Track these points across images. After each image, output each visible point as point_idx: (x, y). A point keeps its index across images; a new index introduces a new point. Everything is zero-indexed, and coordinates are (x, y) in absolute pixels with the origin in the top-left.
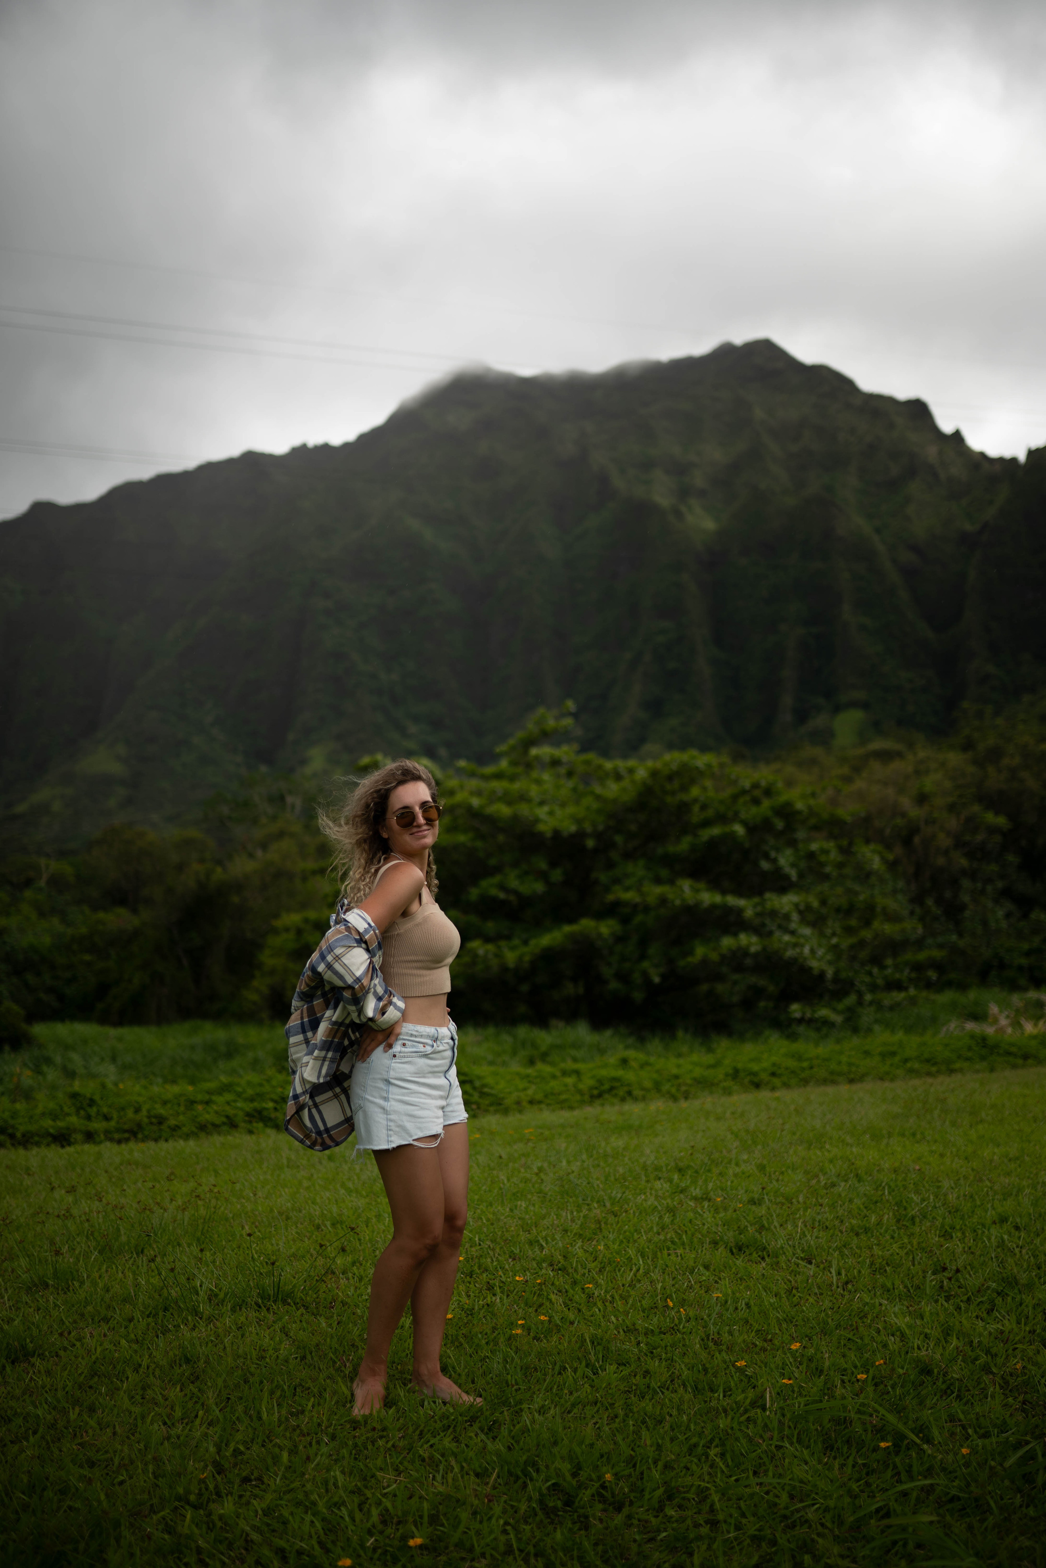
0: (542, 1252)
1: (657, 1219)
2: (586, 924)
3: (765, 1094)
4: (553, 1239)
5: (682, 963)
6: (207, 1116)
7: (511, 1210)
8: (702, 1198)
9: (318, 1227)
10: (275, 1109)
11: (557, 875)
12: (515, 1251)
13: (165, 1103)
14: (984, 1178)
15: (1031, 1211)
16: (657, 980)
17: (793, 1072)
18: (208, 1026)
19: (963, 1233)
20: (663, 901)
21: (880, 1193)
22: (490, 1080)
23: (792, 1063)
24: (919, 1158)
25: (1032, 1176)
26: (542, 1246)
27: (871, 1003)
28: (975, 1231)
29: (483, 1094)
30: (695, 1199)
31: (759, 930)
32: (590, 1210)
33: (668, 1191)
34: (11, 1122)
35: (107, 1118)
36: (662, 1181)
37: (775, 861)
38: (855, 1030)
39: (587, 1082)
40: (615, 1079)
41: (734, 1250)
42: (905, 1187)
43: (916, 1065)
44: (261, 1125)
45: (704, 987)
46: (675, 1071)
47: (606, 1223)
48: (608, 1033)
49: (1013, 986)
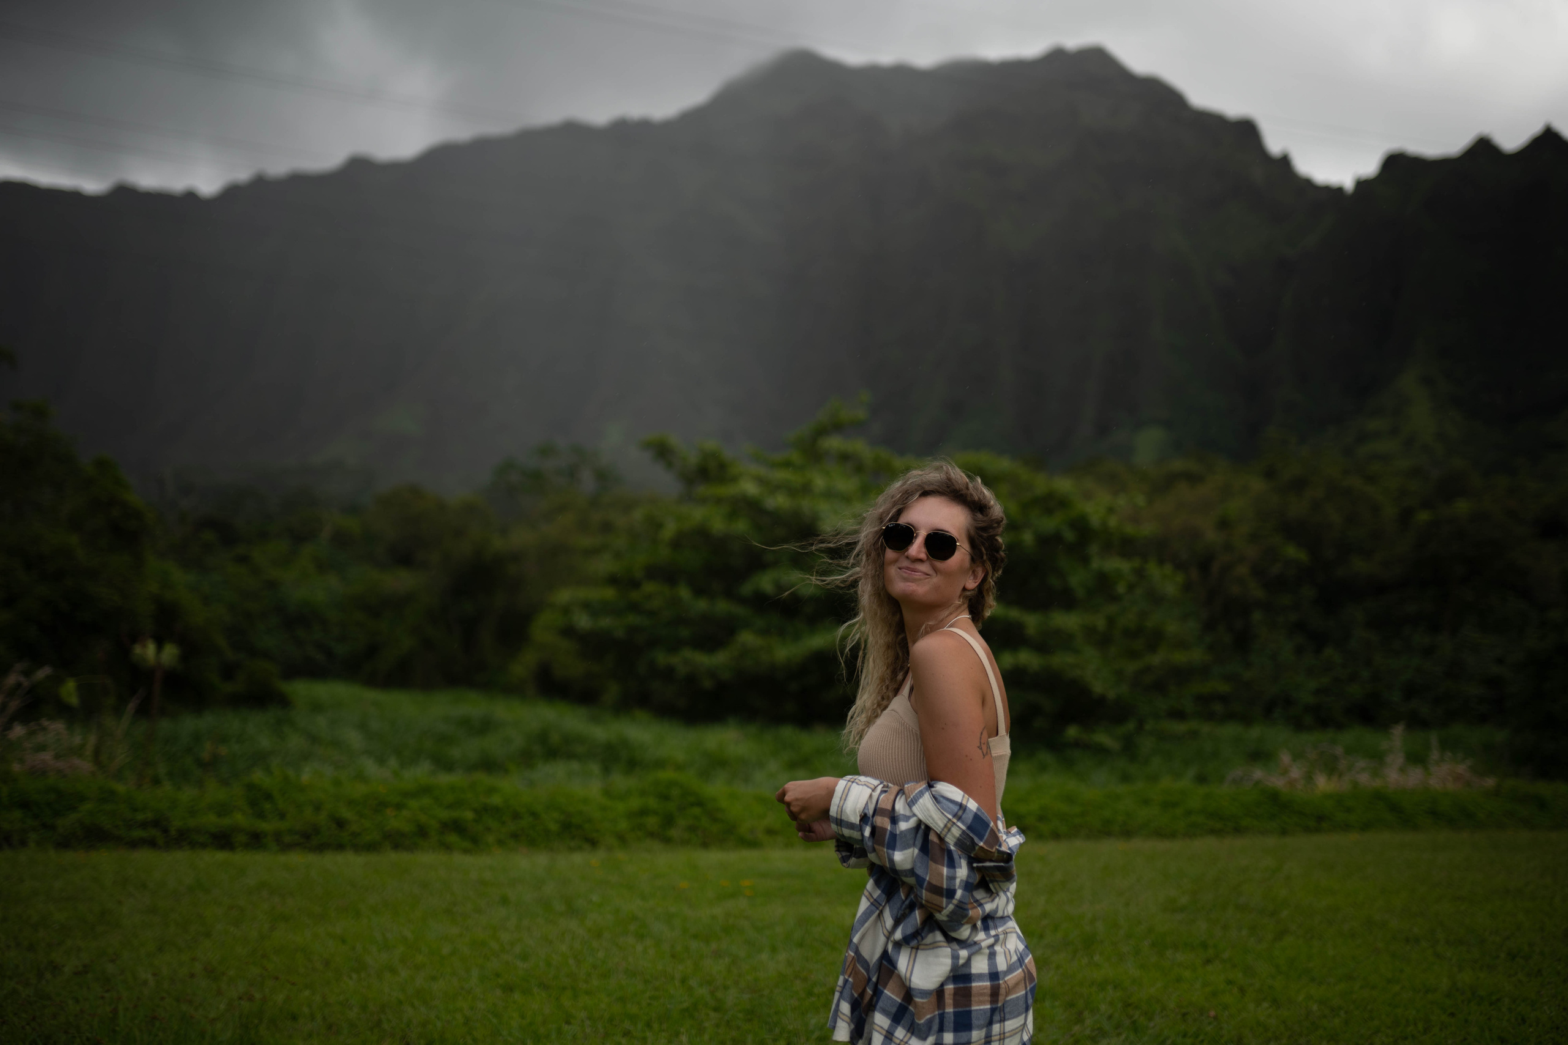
6: (396, 821)
10: (475, 820)
13: (351, 803)
17: (1064, 819)
18: (473, 695)
22: (725, 804)
23: (1062, 807)
27: (1152, 732)
29: (713, 819)
31: (1040, 648)
34: (167, 814)
37: (1065, 578)
38: (1133, 757)
43: (1201, 820)
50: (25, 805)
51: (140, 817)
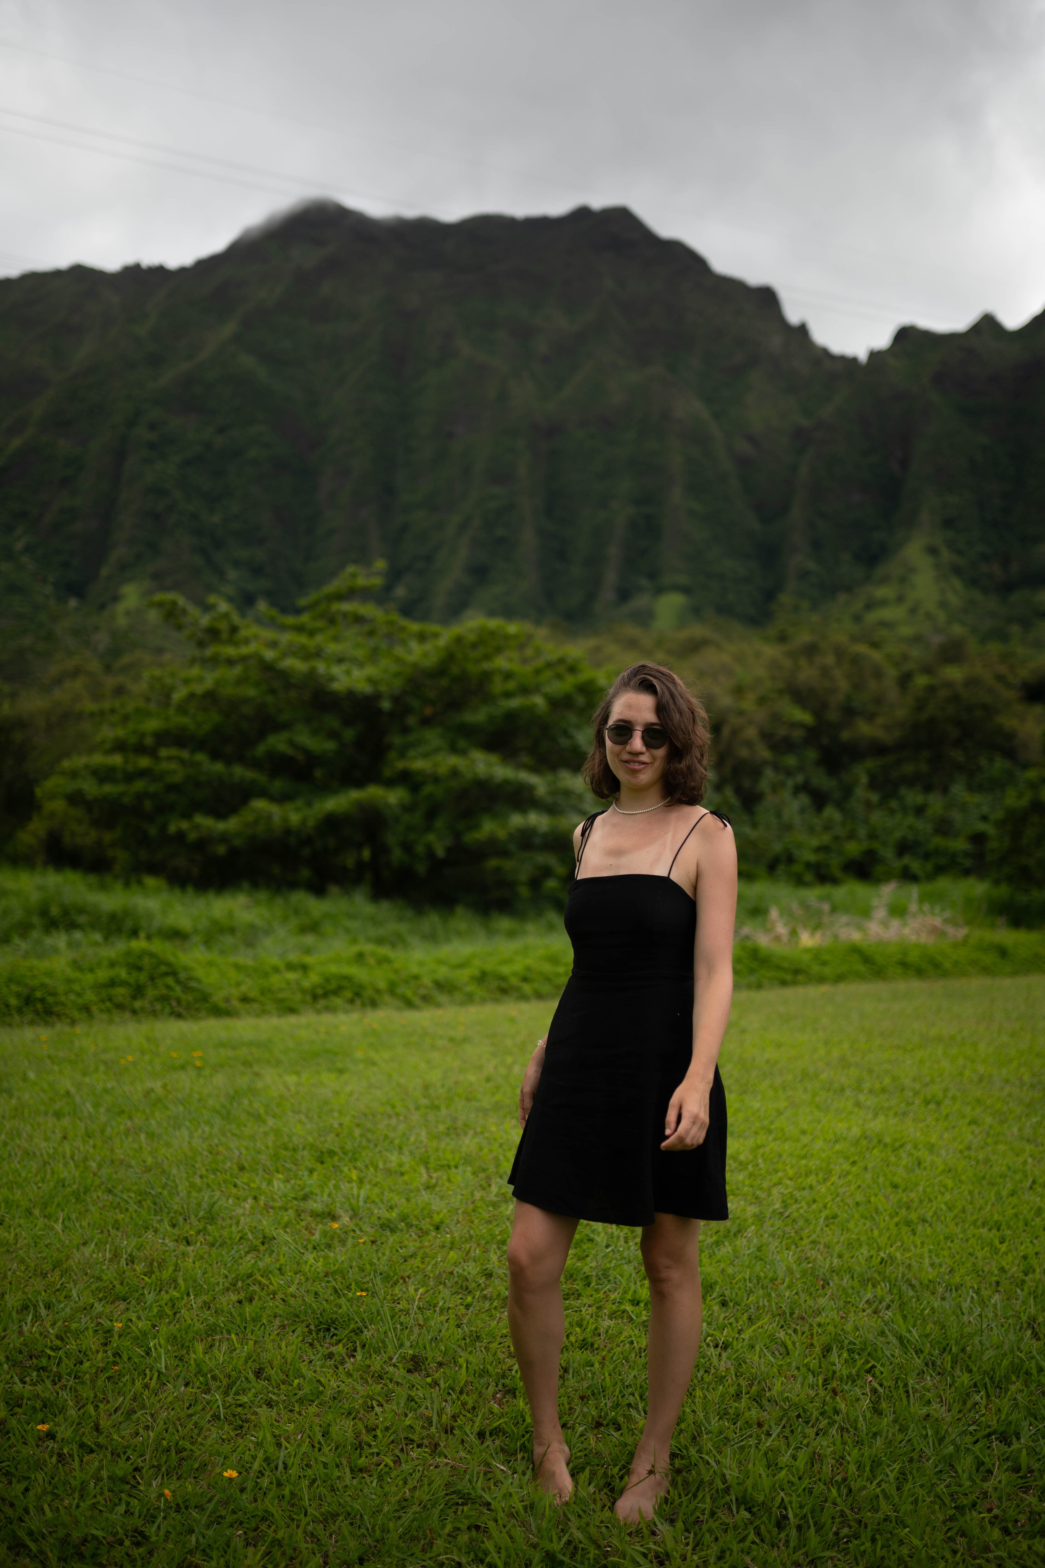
2: (373, 792)
5: (469, 838)
11: (349, 735)
16: (440, 852)
20: (455, 773)
22: (200, 973)
29: (186, 988)
31: (551, 810)
37: (573, 738)
39: (314, 978)
40: (348, 978)
45: (493, 863)
48: (386, 905)
49: (799, 881)
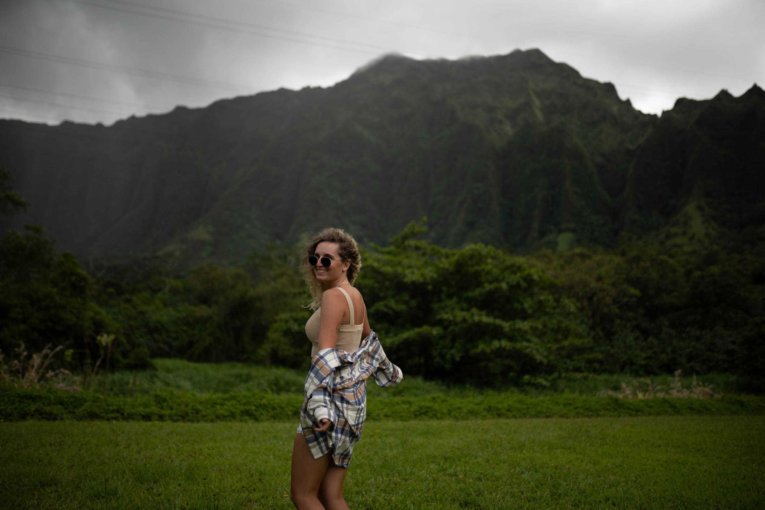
0: (363, 498)
1: (426, 485)
2: (425, 329)
3: (502, 421)
4: (371, 491)
5: (472, 352)
6: (221, 411)
7: (353, 474)
8: (453, 475)
9: (252, 476)
10: (256, 410)
11: (413, 303)
12: (348, 497)
13: (201, 403)
14: (602, 475)
15: (623, 496)
16: (458, 359)
17: (519, 410)
18: (240, 365)
19: (585, 505)
20: (464, 320)
21: (546, 479)
23: (518, 405)
24: (570, 462)
25: (626, 476)
26: (363, 495)
27: (565, 378)
28: (591, 504)
30: (450, 475)
31: (511, 339)
32: (393, 477)
33: (436, 470)
34: (123, 407)
35: (171, 409)
36: (434, 464)
37: (522, 304)
38: (556, 390)
39: (414, 408)
40: (429, 408)
41: (463, 505)
42: (559, 477)
43: (582, 411)
44: (247, 418)
45: (483, 364)
46: (459, 405)
47: (400, 485)
48: (433, 383)
49: (637, 374)
50: (61, 403)
51: (111, 408)
